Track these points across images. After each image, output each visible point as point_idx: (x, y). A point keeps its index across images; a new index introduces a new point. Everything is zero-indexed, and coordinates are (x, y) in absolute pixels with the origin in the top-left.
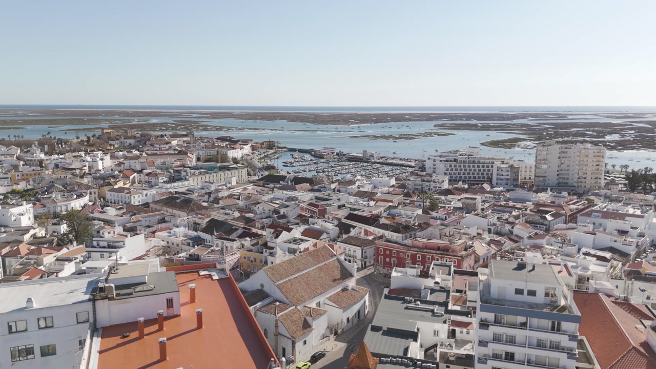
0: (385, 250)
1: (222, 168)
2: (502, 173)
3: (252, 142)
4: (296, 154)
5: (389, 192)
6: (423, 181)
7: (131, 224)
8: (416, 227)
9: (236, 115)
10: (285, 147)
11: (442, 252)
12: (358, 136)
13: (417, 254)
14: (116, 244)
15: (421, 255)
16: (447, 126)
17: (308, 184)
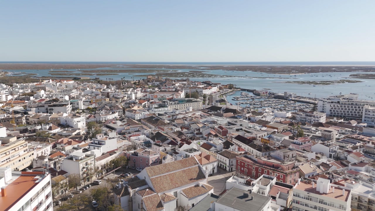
0: (241, 162)
1: (189, 101)
2: (369, 113)
3: (221, 85)
4: (244, 93)
5: (281, 122)
6: (308, 116)
7: (125, 130)
8: (275, 149)
9: (225, 68)
10: (239, 88)
11: (274, 169)
12: (291, 81)
13: (259, 168)
14: (101, 143)
15: (261, 168)
16: (360, 76)
17: (232, 113)
